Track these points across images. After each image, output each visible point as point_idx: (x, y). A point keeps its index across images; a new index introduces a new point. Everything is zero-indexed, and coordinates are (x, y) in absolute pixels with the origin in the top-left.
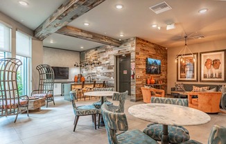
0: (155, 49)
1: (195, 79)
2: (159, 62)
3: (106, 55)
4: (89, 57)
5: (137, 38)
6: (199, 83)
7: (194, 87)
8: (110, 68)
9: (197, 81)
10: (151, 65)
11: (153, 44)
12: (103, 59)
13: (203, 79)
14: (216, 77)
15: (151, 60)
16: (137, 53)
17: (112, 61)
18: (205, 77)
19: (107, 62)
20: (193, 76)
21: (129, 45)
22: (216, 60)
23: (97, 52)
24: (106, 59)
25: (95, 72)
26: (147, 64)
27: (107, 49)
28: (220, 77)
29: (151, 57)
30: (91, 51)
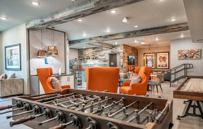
0: (132, 50)
1: (154, 67)
2: (134, 57)
3: (102, 53)
4: (87, 53)
5: (124, 45)
6: (156, 70)
7: (153, 72)
8: (105, 61)
9: (155, 68)
10: (130, 60)
11: (131, 47)
12: (100, 55)
13: (158, 67)
14: (164, 67)
15: (130, 57)
16: (124, 54)
17: (107, 57)
18: (159, 66)
19: (103, 57)
20: (153, 66)
21: (119, 48)
22: (164, 57)
23: (94, 50)
24: (102, 56)
25: (93, 63)
26: (128, 59)
27: (102, 50)
28: (166, 66)
29: (130, 55)
30: (89, 50)
